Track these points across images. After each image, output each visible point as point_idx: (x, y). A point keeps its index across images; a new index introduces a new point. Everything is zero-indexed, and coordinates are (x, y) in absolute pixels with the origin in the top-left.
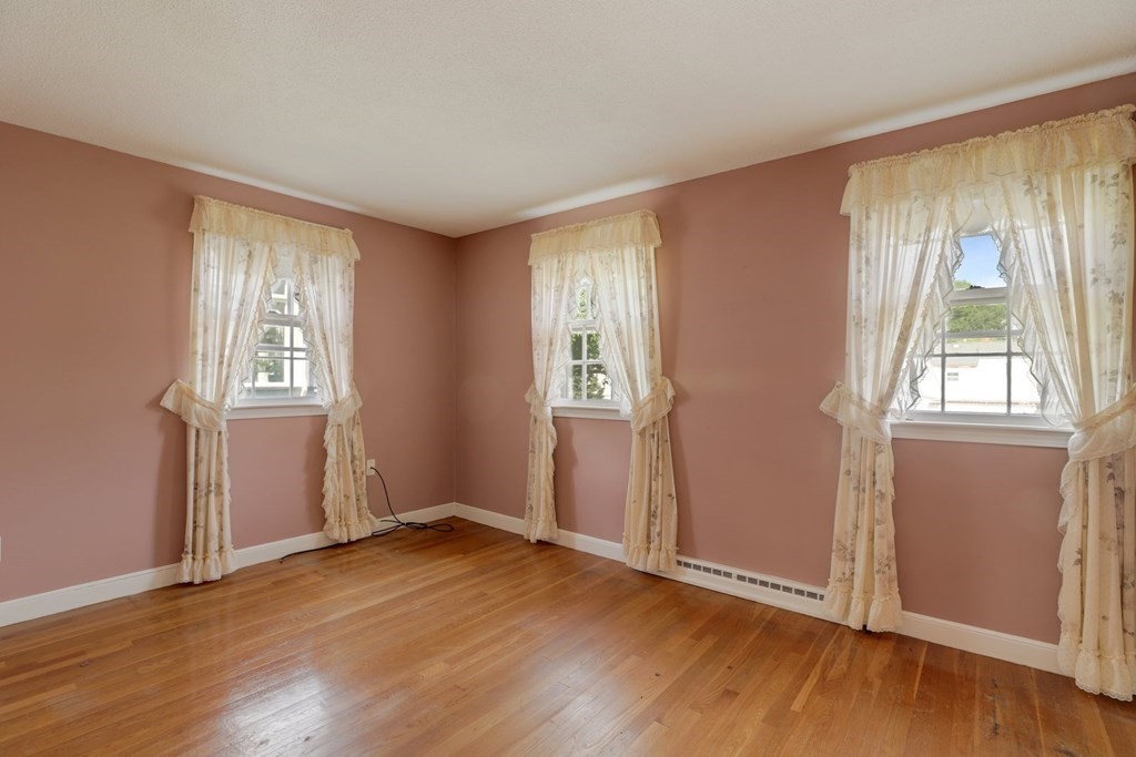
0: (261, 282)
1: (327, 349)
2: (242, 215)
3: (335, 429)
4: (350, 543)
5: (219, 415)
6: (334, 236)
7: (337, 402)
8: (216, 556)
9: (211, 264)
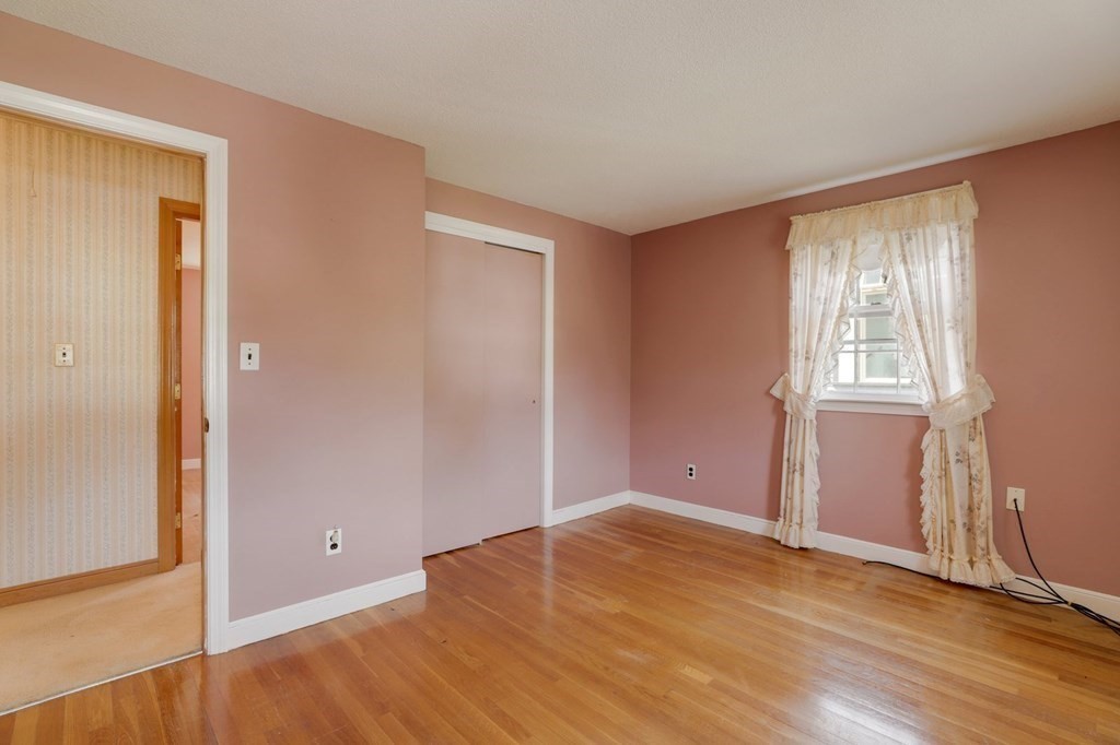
0: (844, 278)
1: (922, 337)
2: (824, 219)
3: (937, 436)
4: (948, 582)
5: (804, 405)
6: (934, 199)
7: (938, 401)
8: (797, 527)
9: (799, 273)
